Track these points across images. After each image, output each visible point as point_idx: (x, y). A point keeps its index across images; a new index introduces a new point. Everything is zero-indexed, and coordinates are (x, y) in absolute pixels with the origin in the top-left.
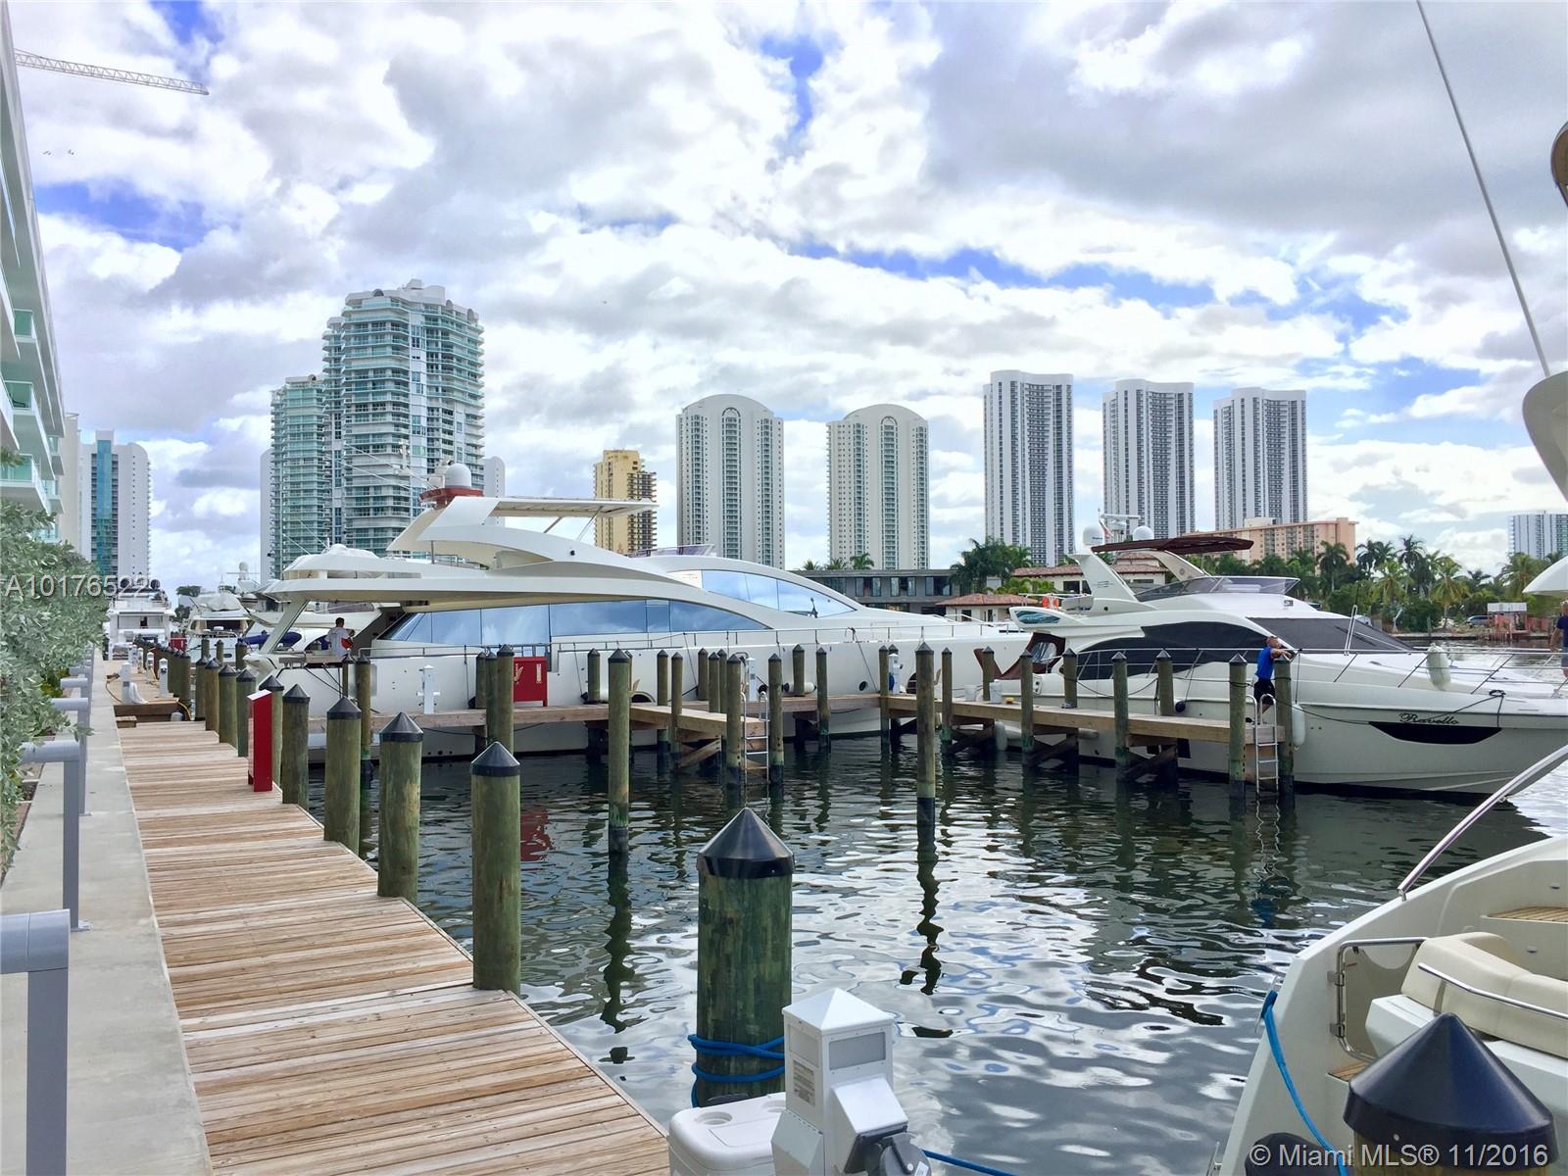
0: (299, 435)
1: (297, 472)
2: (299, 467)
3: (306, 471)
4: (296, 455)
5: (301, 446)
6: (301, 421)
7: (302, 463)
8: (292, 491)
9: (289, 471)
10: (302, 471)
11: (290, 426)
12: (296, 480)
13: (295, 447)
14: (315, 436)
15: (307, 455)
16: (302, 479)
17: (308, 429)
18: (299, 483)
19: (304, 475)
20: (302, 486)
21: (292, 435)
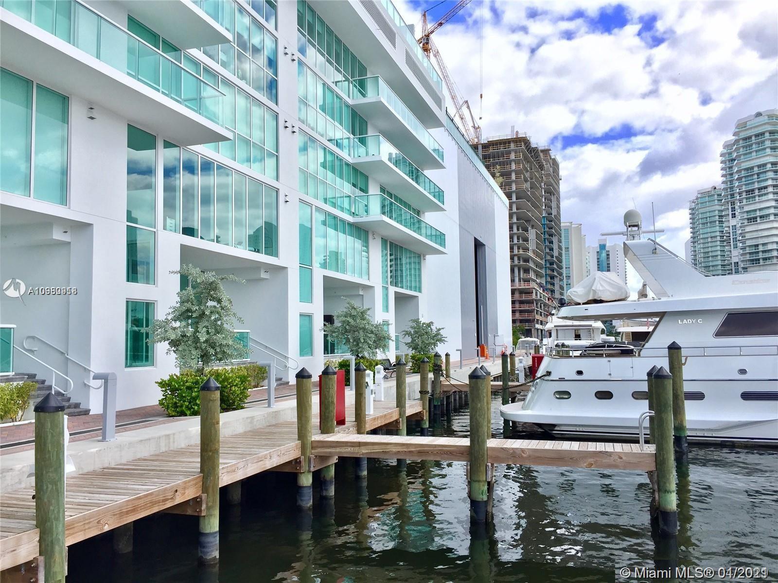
0: (707, 223)
1: (706, 245)
2: (708, 243)
3: (714, 244)
4: (706, 236)
5: (709, 230)
6: (708, 215)
7: (709, 240)
8: (704, 258)
9: (702, 246)
10: (710, 245)
11: (701, 218)
12: (706, 250)
13: (705, 231)
14: (717, 222)
15: (713, 235)
16: (710, 249)
17: (713, 219)
18: (708, 252)
19: (711, 247)
20: (710, 254)
21: (702, 224)
